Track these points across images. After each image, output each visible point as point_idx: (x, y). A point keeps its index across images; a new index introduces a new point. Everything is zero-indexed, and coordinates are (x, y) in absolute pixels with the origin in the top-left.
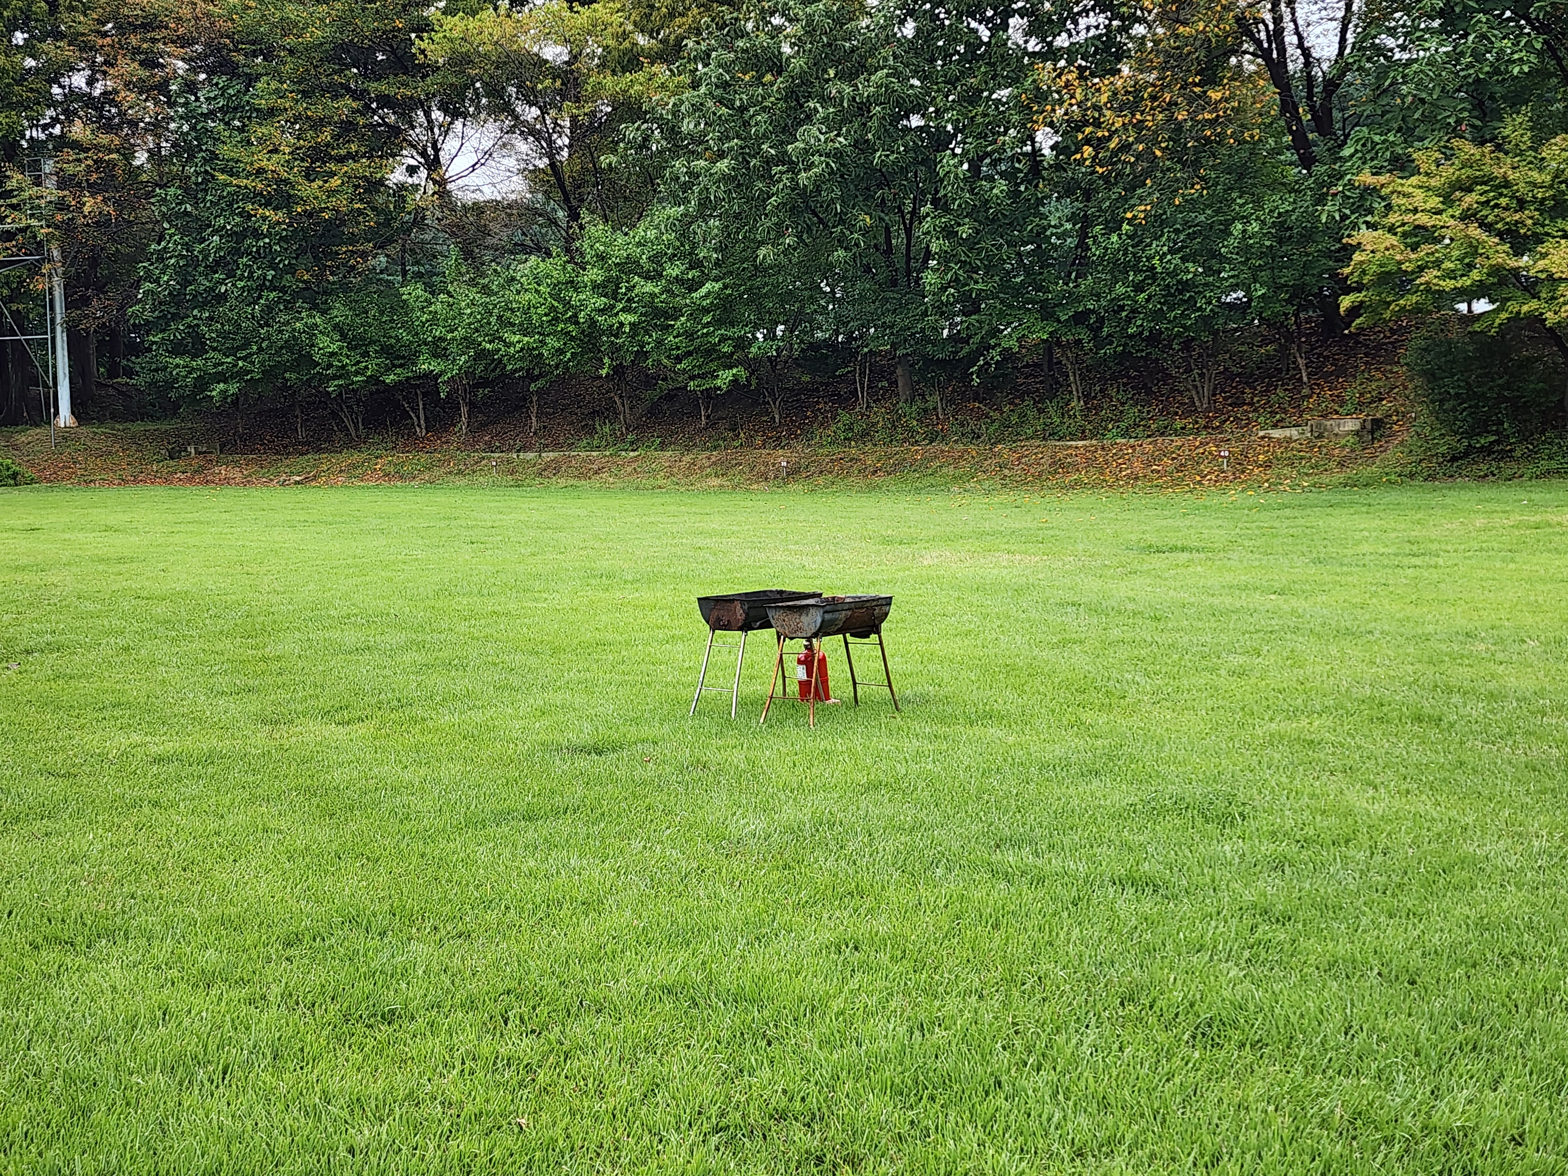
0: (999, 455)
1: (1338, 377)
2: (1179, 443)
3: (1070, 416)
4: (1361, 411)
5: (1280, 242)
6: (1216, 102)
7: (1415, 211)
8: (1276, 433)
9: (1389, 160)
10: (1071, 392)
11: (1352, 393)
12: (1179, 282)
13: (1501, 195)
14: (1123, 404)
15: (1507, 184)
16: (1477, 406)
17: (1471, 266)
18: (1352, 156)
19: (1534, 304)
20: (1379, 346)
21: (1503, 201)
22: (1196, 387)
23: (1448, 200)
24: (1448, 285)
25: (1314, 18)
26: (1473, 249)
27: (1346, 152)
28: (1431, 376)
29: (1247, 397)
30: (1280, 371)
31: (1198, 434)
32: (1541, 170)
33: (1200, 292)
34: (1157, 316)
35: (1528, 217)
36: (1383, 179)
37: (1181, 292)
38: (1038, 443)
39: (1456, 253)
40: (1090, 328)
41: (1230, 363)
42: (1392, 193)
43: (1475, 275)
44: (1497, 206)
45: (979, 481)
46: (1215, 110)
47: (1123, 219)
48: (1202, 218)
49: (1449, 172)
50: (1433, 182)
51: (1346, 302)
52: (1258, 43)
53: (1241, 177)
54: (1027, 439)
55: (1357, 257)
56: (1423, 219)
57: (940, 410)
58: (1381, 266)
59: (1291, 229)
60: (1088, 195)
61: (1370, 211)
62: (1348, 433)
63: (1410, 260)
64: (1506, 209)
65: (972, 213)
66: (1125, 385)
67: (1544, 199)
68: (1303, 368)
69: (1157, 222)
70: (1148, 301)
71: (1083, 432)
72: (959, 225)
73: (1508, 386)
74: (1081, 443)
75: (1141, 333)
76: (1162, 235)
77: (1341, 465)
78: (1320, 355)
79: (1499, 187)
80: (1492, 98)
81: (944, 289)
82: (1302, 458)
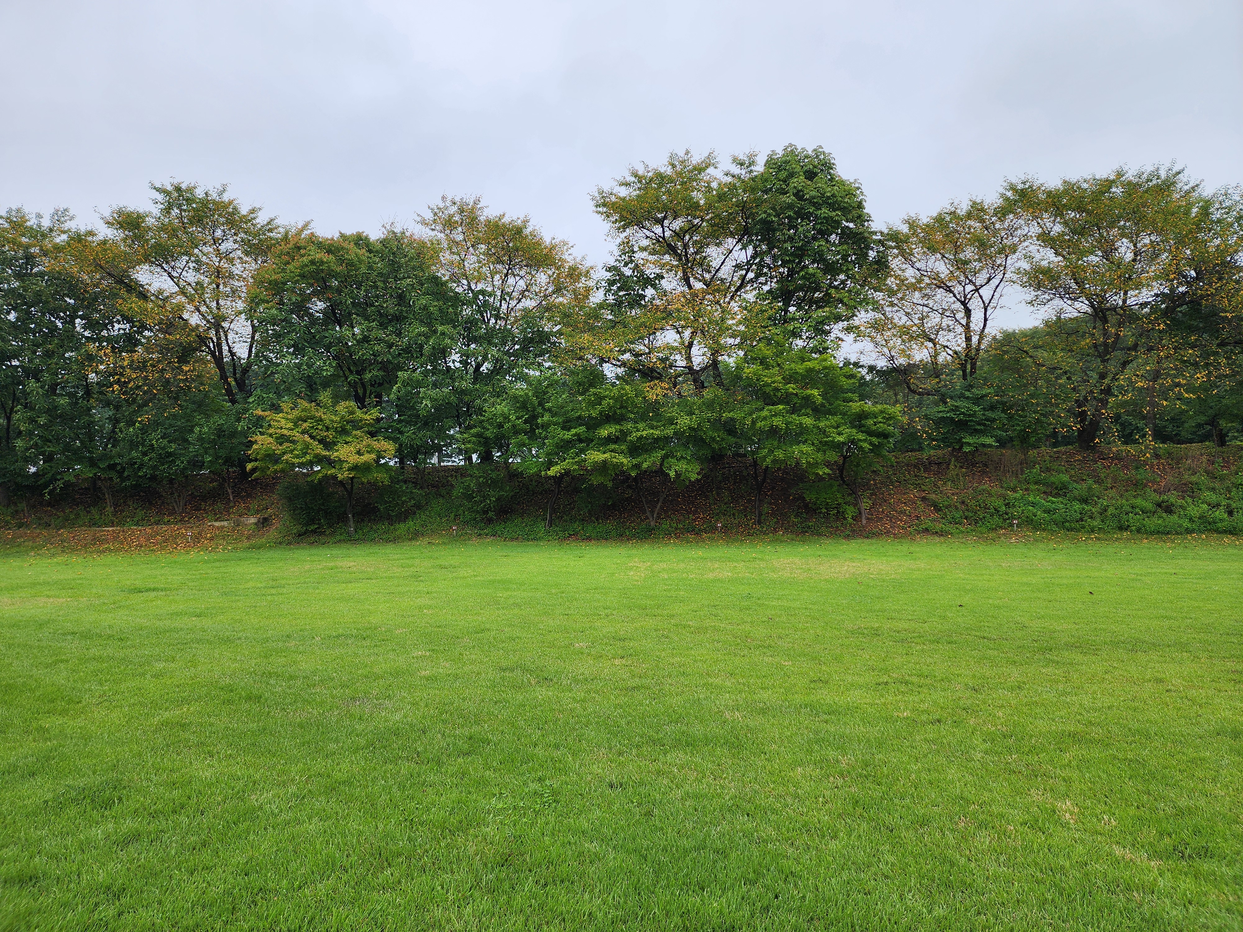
0: (61, 535)
1: (247, 498)
2: (166, 529)
3: (105, 515)
4: (258, 514)
5: (219, 437)
6: (186, 372)
7: (281, 428)
8: (217, 524)
9: (270, 405)
10: (106, 503)
11: (254, 505)
12: (167, 452)
13: (319, 424)
14: (136, 509)
15: (321, 420)
16: (309, 513)
17: (306, 453)
18: (253, 402)
19: (333, 471)
20: (267, 485)
21: (320, 427)
22: (176, 502)
23: (296, 425)
24: (296, 461)
25: (237, 340)
26: (307, 446)
27: (251, 400)
28: (290, 499)
29: (203, 507)
30: (219, 495)
31: (176, 524)
32: (335, 415)
33: (177, 458)
34: (155, 468)
35: (331, 434)
36: (266, 413)
37: (167, 457)
38: (86, 528)
39: (299, 448)
40: (117, 471)
41: (194, 491)
42: (271, 419)
43: (308, 457)
44: (317, 429)
45: (47, 549)
46: (186, 375)
47: (136, 421)
48: (179, 423)
49: (296, 413)
50: (289, 417)
51: (249, 466)
52: (209, 347)
53: (200, 406)
54: (79, 527)
55: (255, 446)
56: (285, 432)
57: (26, 511)
58: (265, 451)
59: (225, 431)
60: (117, 408)
61: (262, 427)
62: (251, 524)
63: (279, 449)
64: (321, 430)
65: (48, 411)
66: (137, 500)
67: (337, 428)
68: (230, 493)
69: (156, 424)
70: (149, 460)
71: (113, 523)
72: (39, 417)
73: (323, 504)
74: (111, 529)
75: (146, 475)
76: (158, 429)
77: (248, 538)
78: (239, 488)
79: (318, 421)
80: (315, 383)
81: (27, 449)
82: (229, 535)
